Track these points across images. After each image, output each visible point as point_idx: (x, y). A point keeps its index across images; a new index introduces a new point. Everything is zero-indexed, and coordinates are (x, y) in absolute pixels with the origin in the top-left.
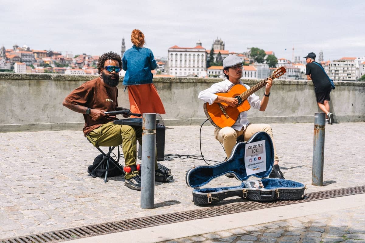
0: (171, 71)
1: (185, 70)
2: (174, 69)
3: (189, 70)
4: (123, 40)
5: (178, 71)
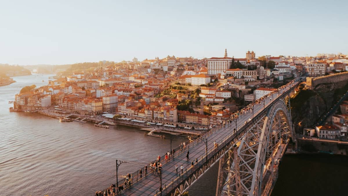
0: (209, 72)
1: (217, 71)
2: (211, 71)
3: (221, 71)
4: (226, 50)
5: (213, 72)
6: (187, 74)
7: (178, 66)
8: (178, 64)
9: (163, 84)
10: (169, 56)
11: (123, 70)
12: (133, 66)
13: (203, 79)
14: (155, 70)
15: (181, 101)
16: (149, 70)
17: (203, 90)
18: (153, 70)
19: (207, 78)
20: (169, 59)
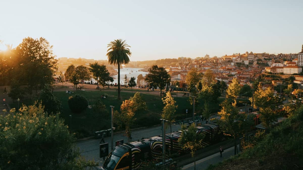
0: (299, 64)
6: (275, 66)
7: (257, 60)
8: (257, 58)
9: (252, 74)
10: (247, 52)
11: (210, 64)
12: (217, 60)
13: (295, 69)
14: (237, 63)
15: (276, 86)
16: (233, 64)
17: (297, 77)
18: (236, 64)
19: (299, 68)
20: (248, 55)
